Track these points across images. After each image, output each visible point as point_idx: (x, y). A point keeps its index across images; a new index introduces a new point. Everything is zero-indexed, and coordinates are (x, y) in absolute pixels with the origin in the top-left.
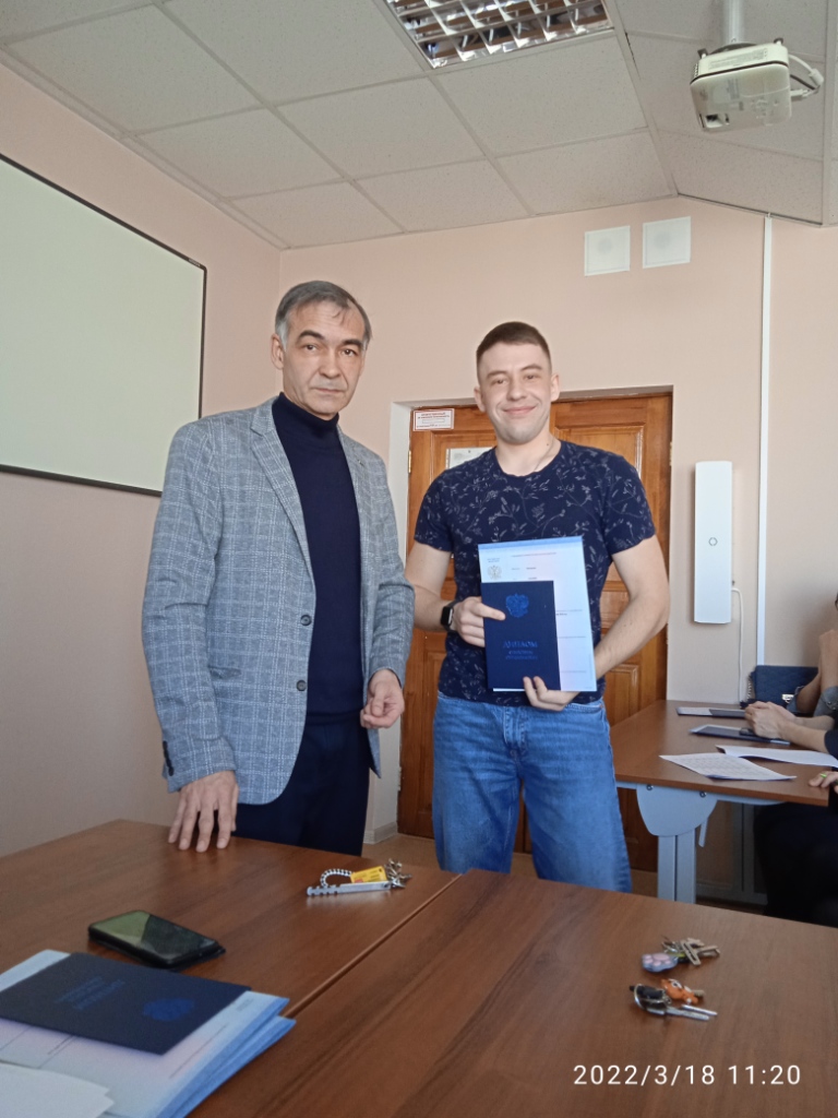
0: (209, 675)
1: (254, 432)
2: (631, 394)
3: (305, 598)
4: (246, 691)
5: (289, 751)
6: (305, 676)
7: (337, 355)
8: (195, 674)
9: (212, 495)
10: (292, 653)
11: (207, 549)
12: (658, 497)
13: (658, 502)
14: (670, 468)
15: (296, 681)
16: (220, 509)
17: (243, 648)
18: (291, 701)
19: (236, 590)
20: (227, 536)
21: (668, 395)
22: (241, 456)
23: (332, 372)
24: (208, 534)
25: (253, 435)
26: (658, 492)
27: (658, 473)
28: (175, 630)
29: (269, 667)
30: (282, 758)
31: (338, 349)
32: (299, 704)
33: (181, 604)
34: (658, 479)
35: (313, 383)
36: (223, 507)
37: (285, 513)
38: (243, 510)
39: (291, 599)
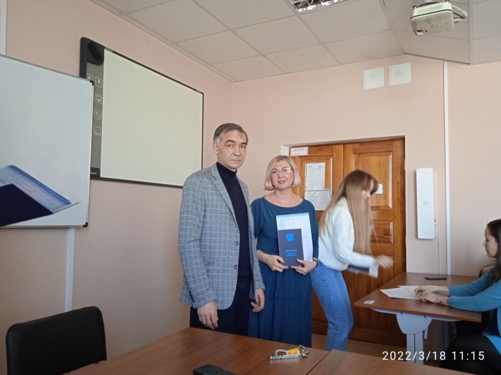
0: (203, 265)
1: (213, 177)
2: (386, 139)
3: (236, 235)
4: (217, 270)
5: (232, 290)
6: (237, 263)
7: (239, 148)
8: (199, 266)
9: (201, 200)
10: (232, 256)
11: (200, 220)
12: (400, 183)
13: (400, 185)
14: (404, 171)
15: (233, 265)
17: (215, 255)
18: (232, 273)
19: (211, 234)
20: (207, 214)
21: (403, 139)
22: (211, 186)
23: (238, 154)
24: (201, 214)
25: (213, 178)
26: (399, 181)
27: (399, 172)
28: (191, 251)
29: (225, 261)
30: (230, 293)
31: (239, 146)
32: (235, 274)
33: (193, 241)
34: (399, 176)
35: (231, 158)
39: (231, 236)
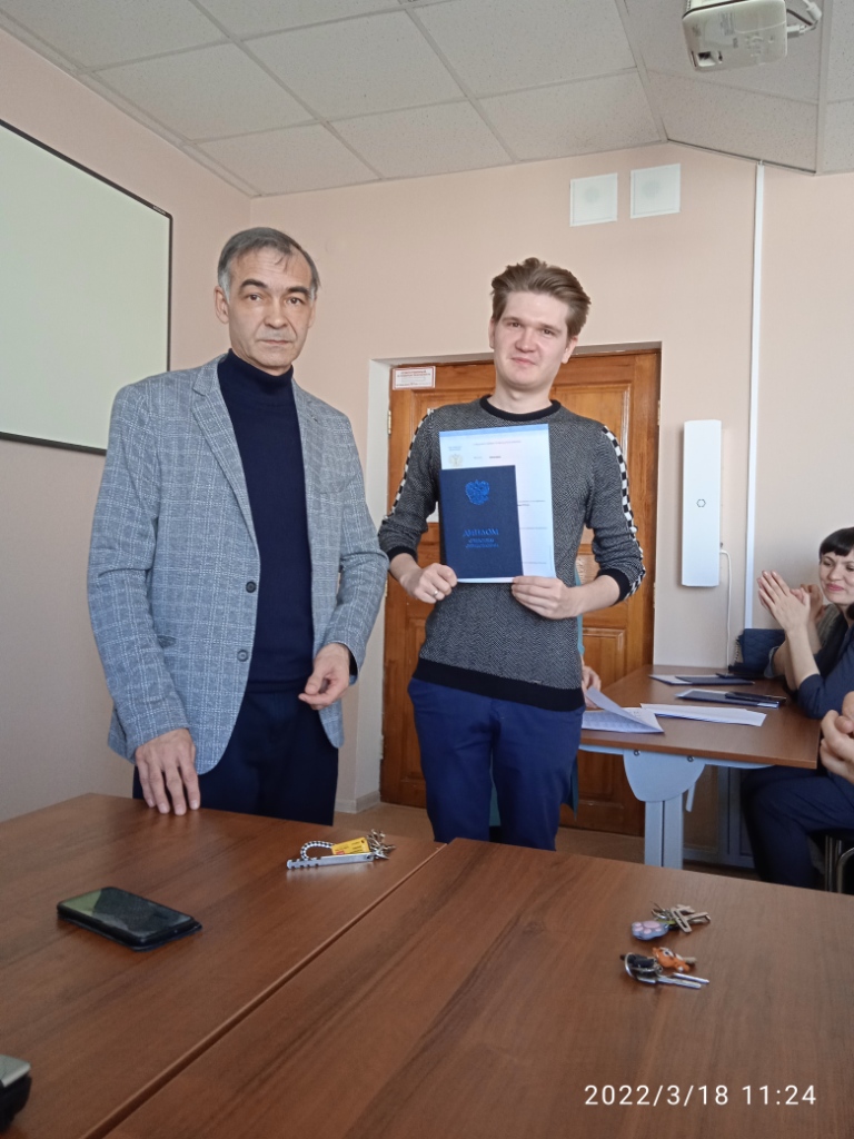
1: (196, 392)
2: (618, 351)
3: (249, 564)
7: (282, 304)
10: (233, 622)
12: (646, 457)
13: (646, 462)
14: (658, 427)
15: (239, 650)
16: (157, 473)
17: (178, 616)
18: (229, 671)
20: (165, 501)
21: (656, 351)
23: (278, 322)
24: (146, 500)
25: (195, 397)
26: (645, 452)
27: (645, 434)
29: (205, 636)
31: (284, 297)
32: (239, 674)
33: (115, 570)
34: (646, 440)
35: (259, 335)
36: (160, 471)
37: (225, 477)
38: (182, 475)
39: (232, 566)
